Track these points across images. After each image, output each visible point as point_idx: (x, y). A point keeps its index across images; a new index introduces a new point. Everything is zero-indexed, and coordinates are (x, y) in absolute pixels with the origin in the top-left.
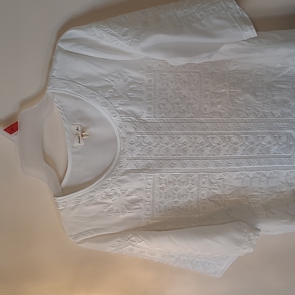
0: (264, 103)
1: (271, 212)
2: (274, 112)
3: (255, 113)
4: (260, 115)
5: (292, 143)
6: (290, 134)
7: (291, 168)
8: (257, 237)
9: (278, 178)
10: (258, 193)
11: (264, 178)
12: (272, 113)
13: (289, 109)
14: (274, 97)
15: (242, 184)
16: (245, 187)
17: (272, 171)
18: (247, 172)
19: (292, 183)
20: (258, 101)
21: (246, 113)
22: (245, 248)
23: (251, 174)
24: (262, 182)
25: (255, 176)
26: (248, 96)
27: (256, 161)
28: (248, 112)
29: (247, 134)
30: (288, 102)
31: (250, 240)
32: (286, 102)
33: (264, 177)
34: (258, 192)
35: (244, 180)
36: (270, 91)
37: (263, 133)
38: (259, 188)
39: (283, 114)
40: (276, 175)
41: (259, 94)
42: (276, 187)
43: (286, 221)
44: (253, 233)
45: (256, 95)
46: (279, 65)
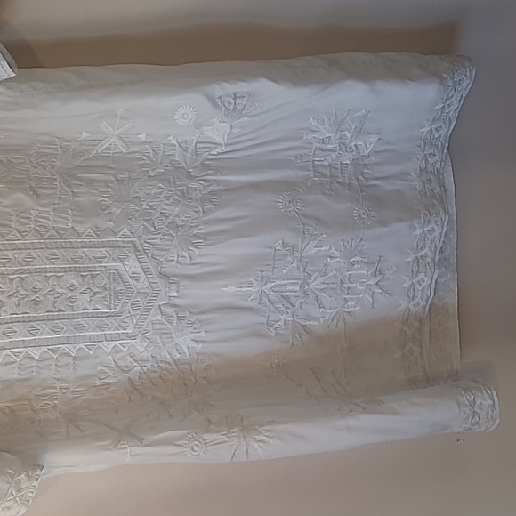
0: (54, 210)
1: (78, 427)
2: (78, 227)
3: (36, 230)
4: (48, 234)
5: (120, 288)
6: (116, 270)
7: (122, 337)
8: (35, 483)
9: (96, 357)
10: (54, 391)
11: (65, 360)
12: (74, 230)
13: (110, 221)
14: (77, 199)
15: (19, 374)
16: (26, 379)
17: (82, 345)
18: (27, 350)
19: (126, 367)
20: (43, 206)
21: (17, 230)
22: (9, 508)
23: (36, 353)
24: (61, 367)
25: (46, 356)
26: (22, 196)
27: (44, 326)
28: (22, 229)
29: (22, 273)
30: (108, 207)
31: (19, 490)
32: (103, 208)
33: (65, 358)
34: (55, 388)
35: (22, 365)
36: (69, 186)
37: (58, 270)
38: (58, 379)
39: (99, 232)
40: (91, 353)
41: (46, 192)
42: (93, 376)
43: (103, 443)
44: (28, 475)
45: (38, 195)
46: (85, 135)
